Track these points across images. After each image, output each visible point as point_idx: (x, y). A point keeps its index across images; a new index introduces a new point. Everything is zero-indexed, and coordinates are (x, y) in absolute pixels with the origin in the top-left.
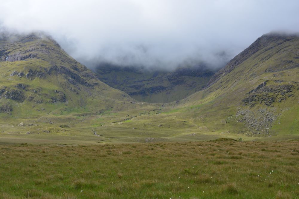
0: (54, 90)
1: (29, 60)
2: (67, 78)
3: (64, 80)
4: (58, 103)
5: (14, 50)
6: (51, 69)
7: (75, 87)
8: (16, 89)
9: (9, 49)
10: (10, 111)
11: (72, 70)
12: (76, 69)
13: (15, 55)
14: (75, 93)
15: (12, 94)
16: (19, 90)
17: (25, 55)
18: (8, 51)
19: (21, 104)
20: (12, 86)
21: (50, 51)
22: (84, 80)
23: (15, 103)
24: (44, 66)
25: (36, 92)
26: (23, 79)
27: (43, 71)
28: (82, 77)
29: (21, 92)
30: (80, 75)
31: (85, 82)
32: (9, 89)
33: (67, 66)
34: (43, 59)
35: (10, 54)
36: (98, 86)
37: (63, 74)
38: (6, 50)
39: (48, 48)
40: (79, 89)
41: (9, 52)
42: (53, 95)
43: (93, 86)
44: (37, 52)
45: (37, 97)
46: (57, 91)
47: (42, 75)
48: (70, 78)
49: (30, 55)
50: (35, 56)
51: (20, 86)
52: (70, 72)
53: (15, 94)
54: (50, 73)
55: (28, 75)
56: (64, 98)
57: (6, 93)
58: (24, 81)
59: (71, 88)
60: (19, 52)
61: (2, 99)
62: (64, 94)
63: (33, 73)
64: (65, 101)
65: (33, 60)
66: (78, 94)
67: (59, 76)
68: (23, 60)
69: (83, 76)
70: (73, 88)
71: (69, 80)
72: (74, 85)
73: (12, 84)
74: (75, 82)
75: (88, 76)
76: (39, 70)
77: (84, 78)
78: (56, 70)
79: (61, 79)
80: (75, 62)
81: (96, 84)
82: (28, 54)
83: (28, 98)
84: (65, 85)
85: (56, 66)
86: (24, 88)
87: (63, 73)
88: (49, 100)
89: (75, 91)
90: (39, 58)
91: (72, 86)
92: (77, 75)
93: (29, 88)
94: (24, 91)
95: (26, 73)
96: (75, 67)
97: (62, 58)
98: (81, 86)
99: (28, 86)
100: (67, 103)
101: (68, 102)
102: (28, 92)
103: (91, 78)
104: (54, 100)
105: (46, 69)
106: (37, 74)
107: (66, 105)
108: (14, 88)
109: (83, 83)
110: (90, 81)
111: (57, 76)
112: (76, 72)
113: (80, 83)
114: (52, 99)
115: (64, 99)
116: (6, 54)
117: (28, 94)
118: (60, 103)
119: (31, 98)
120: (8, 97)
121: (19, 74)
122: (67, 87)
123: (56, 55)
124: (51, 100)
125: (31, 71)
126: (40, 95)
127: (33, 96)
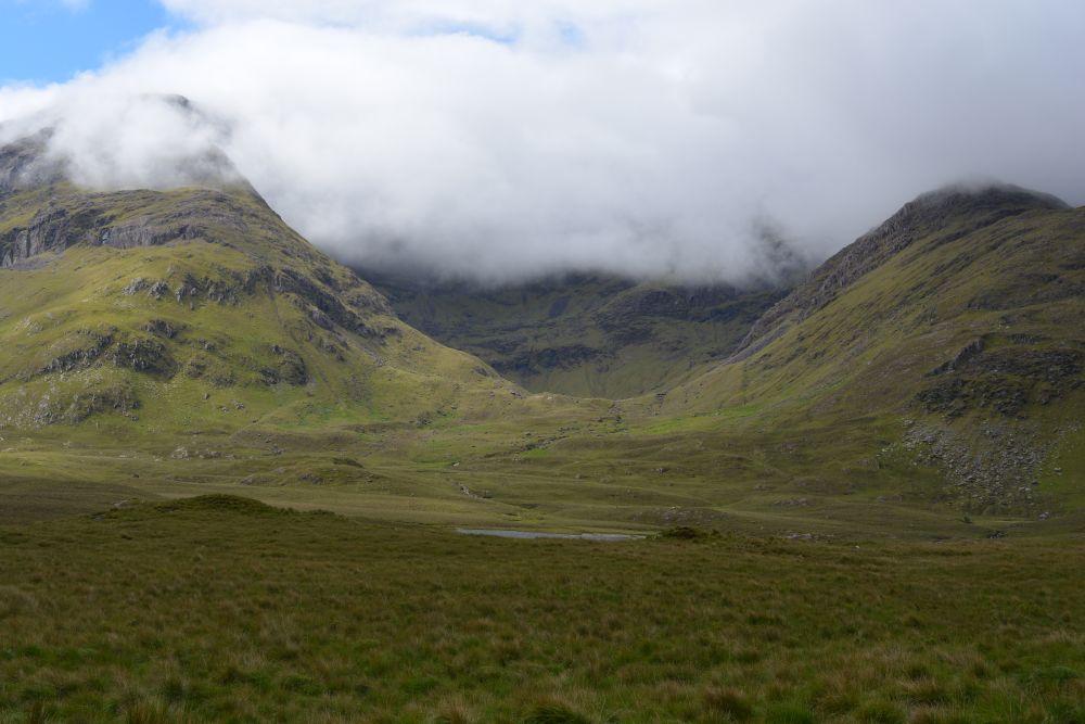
0: (268, 346)
1: (179, 246)
2: (304, 309)
3: (299, 315)
4: (284, 386)
5: (128, 210)
6: (255, 277)
7: (329, 337)
8: (147, 336)
9: (110, 208)
10: (134, 407)
11: (319, 283)
12: (327, 280)
13: (132, 228)
14: (335, 356)
15: (137, 351)
16: (158, 341)
17: (165, 229)
18: (108, 214)
19: (165, 386)
20: (135, 326)
21: (244, 218)
22: (354, 316)
23: (146, 382)
24: (232, 267)
25: (211, 349)
26: (166, 304)
27: (230, 283)
28: (348, 308)
29: (163, 348)
30: (343, 300)
31: (359, 322)
32: (126, 335)
33: (304, 270)
34: (227, 245)
35: (113, 223)
36: (396, 338)
37: (293, 296)
38: (102, 211)
39: (239, 209)
40: (344, 344)
41: (112, 218)
42: (265, 361)
43: (383, 336)
44: (205, 221)
45: (217, 366)
46: (277, 348)
47: (226, 294)
48: (316, 309)
49: (182, 230)
50: (198, 233)
51: (160, 326)
52: (313, 289)
53: (146, 352)
54: (249, 289)
55: (184, 294)
56: (302, 373)
57: (116, 347)
58: (171, 312)
59: (321, 341)
60: (147, 218)
61: (104, 367)
62: (302, 359)
63: (195, 288)
64: (303, 383)
65: (196, 246)
66: (342, 359)
67: (279, 299)
68: (161, 244)
69: (351, 303)
70: (326, 341)
71: (311, 314)
72: (327, 331)
73: (133, 319)
74: (329, 321)
75: (366, 304)
76: (215, 277)
77: (355, 311)
78: (269, 279)
79: (287, 307)
80: (325, 260)
81: (393, 331)
82: (175, 225)
83: (187, 367)
84: (302, 331)
85: (270, 268)
86: (173, 335)
87: (293, 290)
88: (253, 375)
89: (332, 350)
90: (211, 240)
91: (321, 333)
92: (333, 300)
93: (189, 336)
94: (172, 344)
95: (175, 286)
96: (324, 275)
97: (285, 242)
98: (347, 336)
99: (185, 327)
100: (310, 387)
101: (313, 384)
102: (185, 349)
103: (376, 313)
104: (270, 377)
105: (237, 276)
106: (211, 290)
107: (309, 395)
108: (141, 334)
109: (354, 326)
110: (372, 320)
111: (273, 299)
112: (328, 290)
113: (343, 326)
114: (264, 372)
115: (300, 375)
116: (102, 222)
117: (187, 356)
118: (291, 387)
119: (198, 367)
120: (122, 364)
121: (154, 288)
122: (307, 337)
123: (263, 232)
124: (262, 377)
125: (190, 280)
126: (225, 358)
127: (202, 363)
